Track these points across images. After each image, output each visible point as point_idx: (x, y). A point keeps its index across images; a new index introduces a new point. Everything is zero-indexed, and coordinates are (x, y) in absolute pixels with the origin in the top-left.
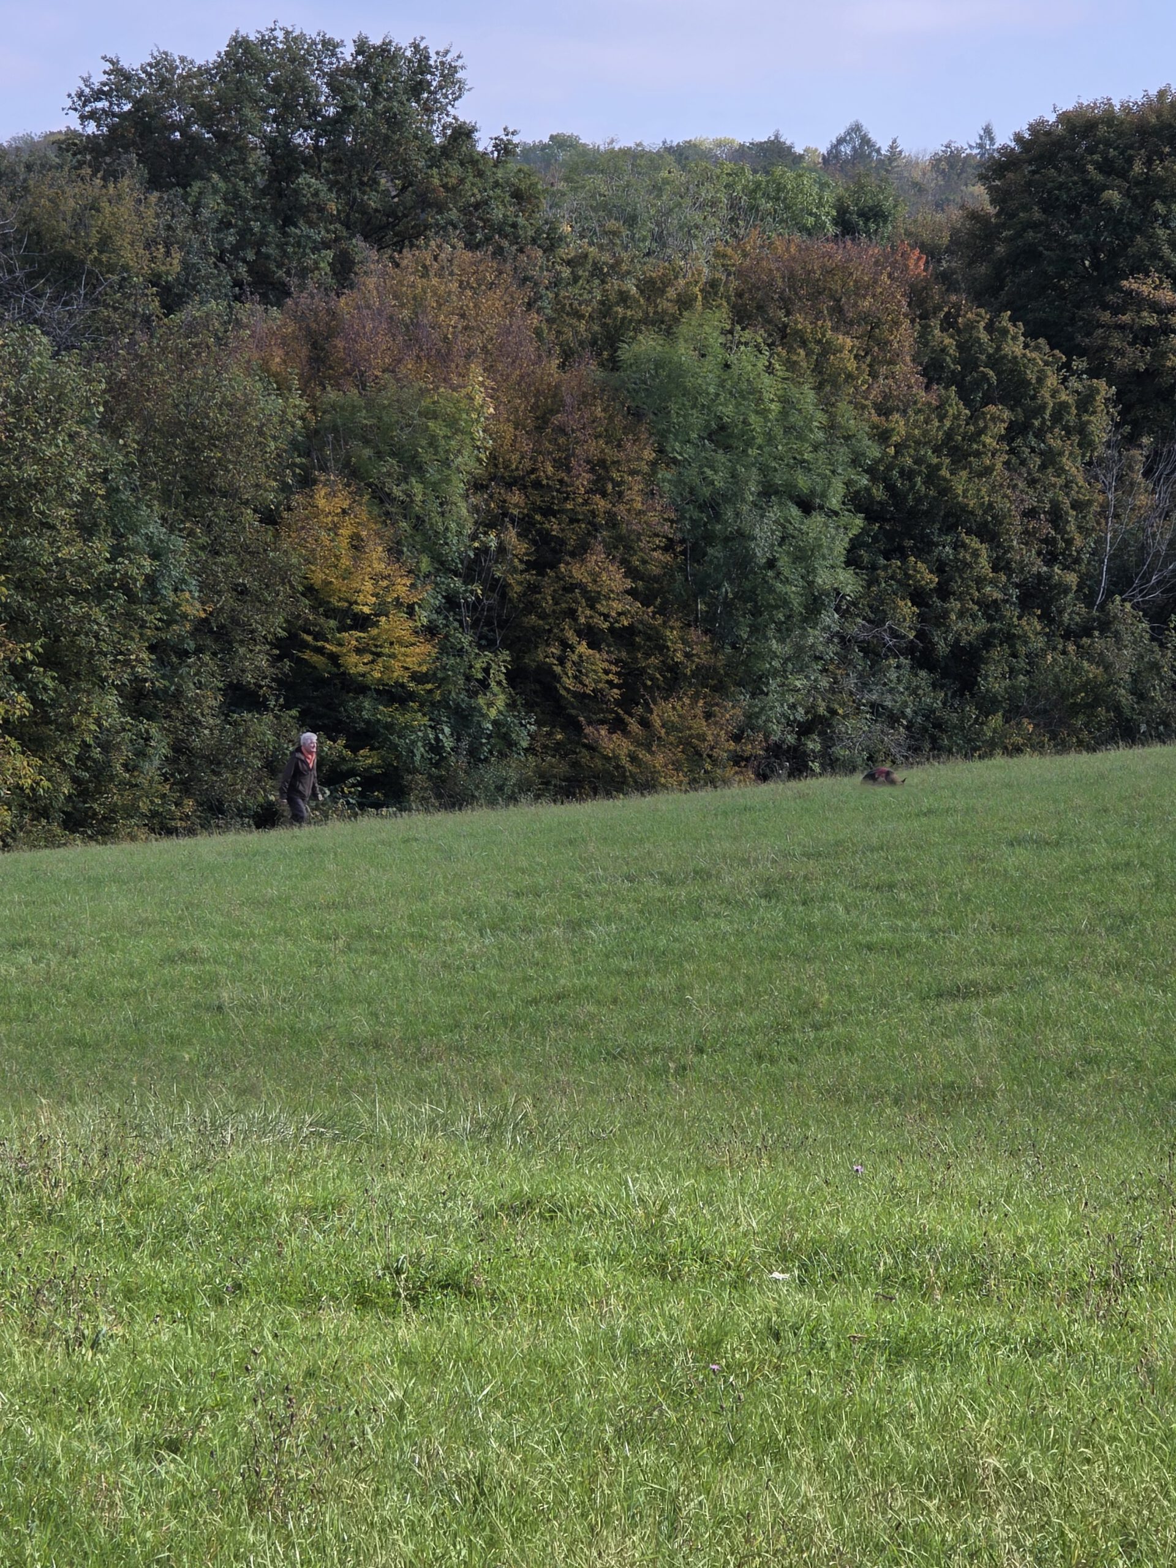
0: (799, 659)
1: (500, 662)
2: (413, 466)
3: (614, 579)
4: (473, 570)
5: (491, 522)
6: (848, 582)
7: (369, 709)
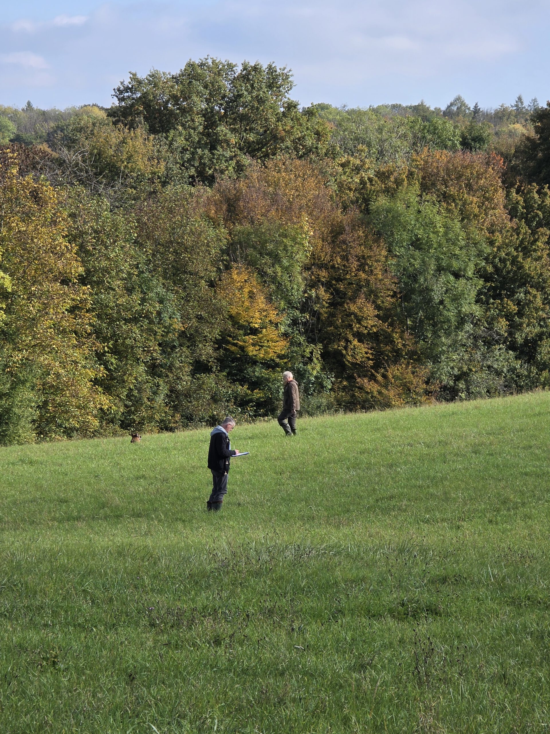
0: (454, 346)
1: (317, 349)
2: (276, 259)
3: (370, 310)
4: (305, 307)
5: (312, 285)
6: (477, 310)
7: (259, 372)
